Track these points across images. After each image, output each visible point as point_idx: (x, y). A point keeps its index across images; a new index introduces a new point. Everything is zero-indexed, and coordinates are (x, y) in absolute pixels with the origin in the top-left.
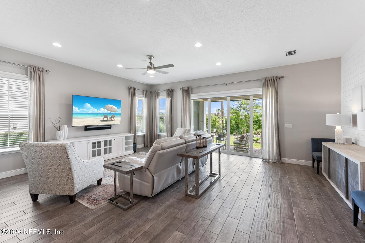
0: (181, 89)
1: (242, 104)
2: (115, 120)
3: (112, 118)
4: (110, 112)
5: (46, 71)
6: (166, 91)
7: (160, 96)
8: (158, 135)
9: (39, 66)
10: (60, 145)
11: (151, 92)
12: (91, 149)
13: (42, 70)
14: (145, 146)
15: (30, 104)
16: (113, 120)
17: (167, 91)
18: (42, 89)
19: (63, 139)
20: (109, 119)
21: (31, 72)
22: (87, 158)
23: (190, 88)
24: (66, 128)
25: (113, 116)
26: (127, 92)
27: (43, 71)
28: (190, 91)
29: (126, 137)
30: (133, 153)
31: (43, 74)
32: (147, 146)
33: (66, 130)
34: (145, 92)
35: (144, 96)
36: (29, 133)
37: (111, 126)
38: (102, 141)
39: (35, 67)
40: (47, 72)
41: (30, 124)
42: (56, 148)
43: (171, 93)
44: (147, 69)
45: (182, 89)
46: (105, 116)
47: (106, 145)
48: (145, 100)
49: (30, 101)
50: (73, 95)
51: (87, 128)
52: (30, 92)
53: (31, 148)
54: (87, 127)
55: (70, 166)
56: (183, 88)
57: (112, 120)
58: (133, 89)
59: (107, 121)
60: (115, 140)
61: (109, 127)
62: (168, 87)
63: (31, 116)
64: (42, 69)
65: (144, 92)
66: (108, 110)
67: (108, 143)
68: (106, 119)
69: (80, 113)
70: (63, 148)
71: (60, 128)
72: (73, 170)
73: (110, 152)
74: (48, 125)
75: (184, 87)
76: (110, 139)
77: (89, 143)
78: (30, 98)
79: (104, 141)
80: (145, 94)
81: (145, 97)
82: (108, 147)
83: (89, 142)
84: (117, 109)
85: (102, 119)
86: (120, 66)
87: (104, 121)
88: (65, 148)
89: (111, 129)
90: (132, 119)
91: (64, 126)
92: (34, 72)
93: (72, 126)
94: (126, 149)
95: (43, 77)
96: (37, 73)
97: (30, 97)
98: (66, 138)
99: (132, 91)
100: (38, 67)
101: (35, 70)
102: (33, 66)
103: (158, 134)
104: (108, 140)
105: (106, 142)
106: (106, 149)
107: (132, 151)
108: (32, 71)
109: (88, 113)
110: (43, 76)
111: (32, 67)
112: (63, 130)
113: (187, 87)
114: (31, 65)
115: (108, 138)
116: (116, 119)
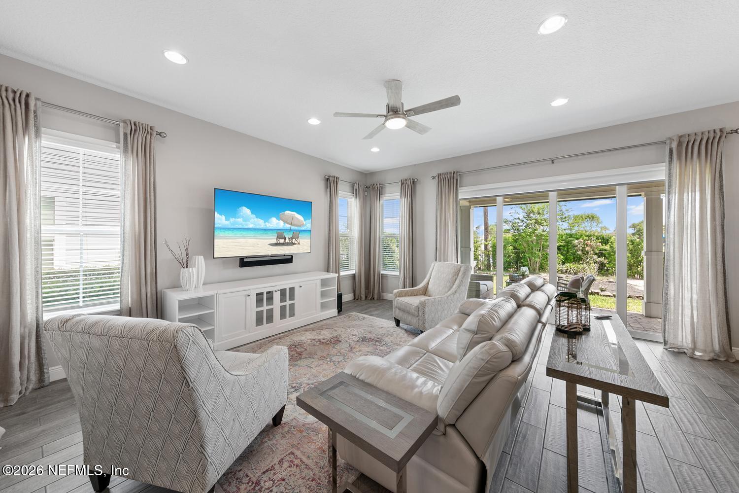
0: (434, 178)
1: (533, 212)
2: (299, 244)
3: (294, 240)
4: (290, 226)
5: (160, 134)
6: (400, 184)
7: (387, 195)
8: (381, 274)
9: (144, 123)
10: (158, 332)
11: (367, 187)
12: (253, 309)
13: (149, 131)
14: (357, 298)
15: (124, 207)
16: (296, 242)
17: (403, 183)
18: (150, 174)
19: (194, 286)
20: (287, 241)
21: (125, 135)
22: (245, 329)
23: (457, 175)
24: (201, 262)
25: (296, 235)
26: (321, 185)
27: (151, 134)
28: (457, 180)
29: (322, 280)
30: (337, 315)
31: (152, 141)
32: (359, 297)
33: (202, 267)
34: (356, 187)
35: (354, 196)
36: (123, 274)
37: (292, 256)
38: (276, 291)
39: (135, 124)
40: (161, 136)
41: (125, 252)
42: (145, 343)
43: (410, 187)
44: (386, 116)
45: (437, 178)
46: (280, 236)
47: (283, 299)
48: (357, 203)
49: (123, 201)
50: (215, 189)
51: (244, 262)
52: (125, 181)
53: (78, 339)
54: (246, 260)
55: (194, 403)
56: (439, 175)
57: (293, 244)
58: (333, 179)
59: (283, 244)
60: (301, 287)
61: (288, 260)
62: (405, 175)
63: (127, 236)
64: (151, 129)
65: (353, 187)
66: (285, 222)
67: (288, 294)
68: (282, 241)
69: (229, 227)
70: (168, 345)
71: (187, 263)
72: (203, 415)
73: (292, 314)
74: (164, 255)
75: (443, 172)
76: (291, 286)
77: (249, 296)
78: (124, 194)
79: (279, 290)
80: (356, 190)
81: (356, 197)
82: (288, 303)
83: (248, 293)
84: (302, 221)
85: (274, 241)
86: (314, 121)
87: (277, 244)
88: (175, 347)
89: (292, 262)
90: (331, 241)
91: (197, 257)
92: (132, 135)
93: (214, 258)
94: (324, 306)
95: (152, 147)
96: (140, 137)
97: (125, 191)
98: (202, 284)
99: (330, 183)
100: (142, 124)
101: (135, 130)
102: (130, 121)
103: (382, 272)
104: (287, 287)
105: (283, 292)
106: (283, 308)
107: (334, 311)
108: (129, 132)
109: (246, 227)
110: (152, 145)
111: (128, 125)
112: (195, 267)
113: (450, 173)
114: (126, 120)
115: (286, 284)
116: (301, 241)
